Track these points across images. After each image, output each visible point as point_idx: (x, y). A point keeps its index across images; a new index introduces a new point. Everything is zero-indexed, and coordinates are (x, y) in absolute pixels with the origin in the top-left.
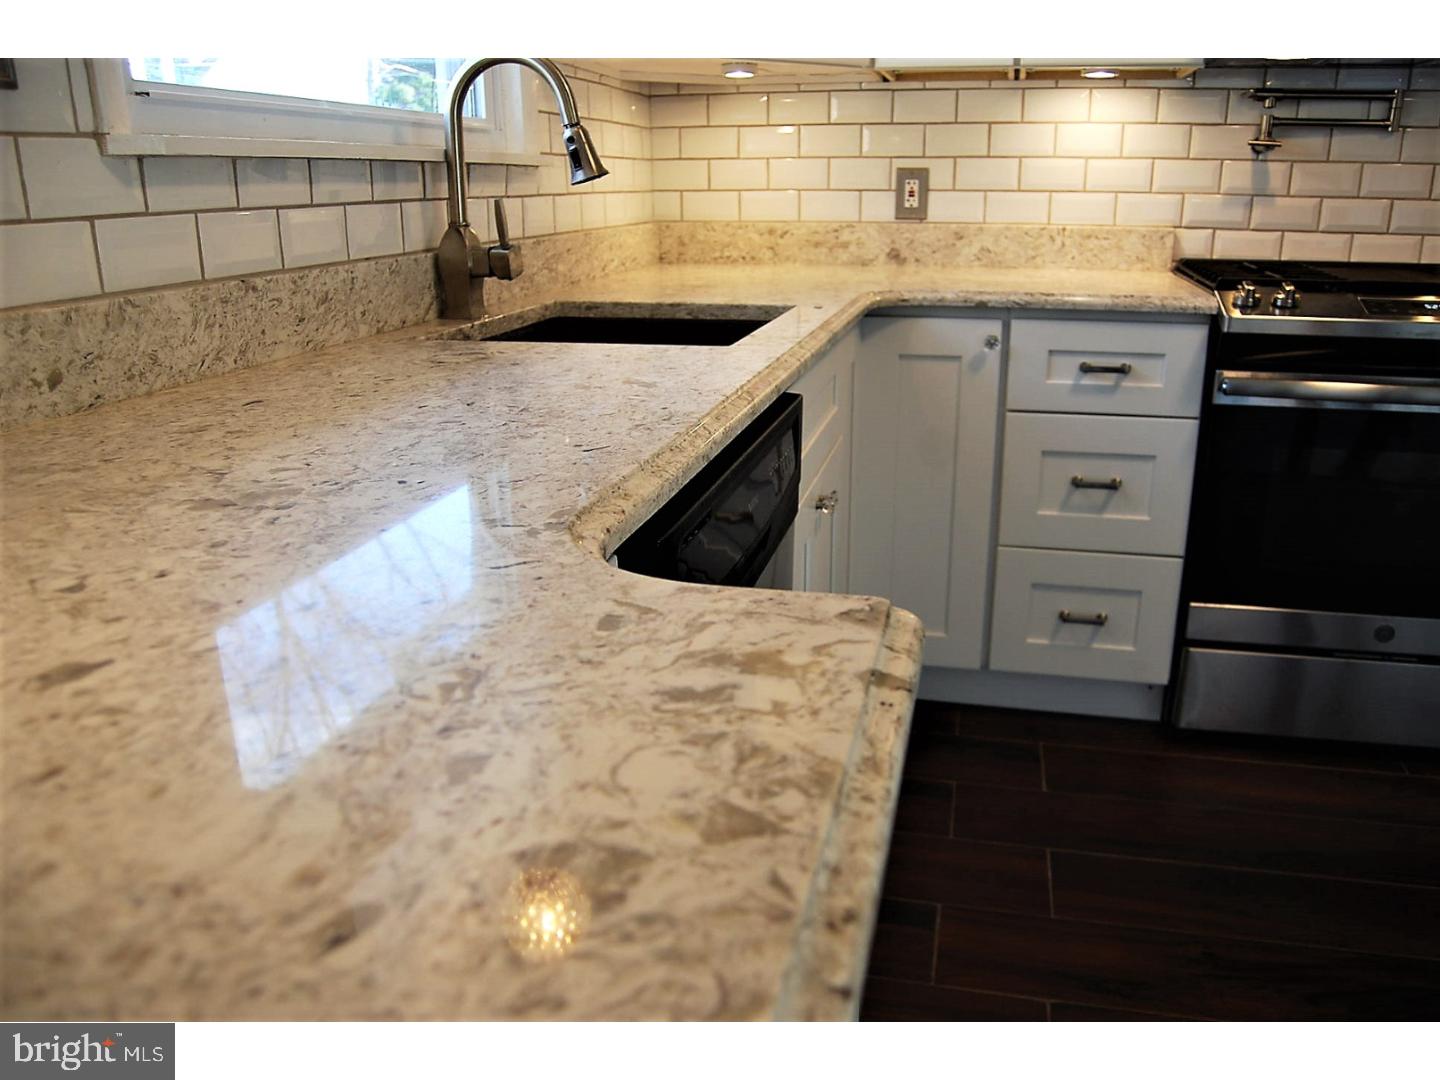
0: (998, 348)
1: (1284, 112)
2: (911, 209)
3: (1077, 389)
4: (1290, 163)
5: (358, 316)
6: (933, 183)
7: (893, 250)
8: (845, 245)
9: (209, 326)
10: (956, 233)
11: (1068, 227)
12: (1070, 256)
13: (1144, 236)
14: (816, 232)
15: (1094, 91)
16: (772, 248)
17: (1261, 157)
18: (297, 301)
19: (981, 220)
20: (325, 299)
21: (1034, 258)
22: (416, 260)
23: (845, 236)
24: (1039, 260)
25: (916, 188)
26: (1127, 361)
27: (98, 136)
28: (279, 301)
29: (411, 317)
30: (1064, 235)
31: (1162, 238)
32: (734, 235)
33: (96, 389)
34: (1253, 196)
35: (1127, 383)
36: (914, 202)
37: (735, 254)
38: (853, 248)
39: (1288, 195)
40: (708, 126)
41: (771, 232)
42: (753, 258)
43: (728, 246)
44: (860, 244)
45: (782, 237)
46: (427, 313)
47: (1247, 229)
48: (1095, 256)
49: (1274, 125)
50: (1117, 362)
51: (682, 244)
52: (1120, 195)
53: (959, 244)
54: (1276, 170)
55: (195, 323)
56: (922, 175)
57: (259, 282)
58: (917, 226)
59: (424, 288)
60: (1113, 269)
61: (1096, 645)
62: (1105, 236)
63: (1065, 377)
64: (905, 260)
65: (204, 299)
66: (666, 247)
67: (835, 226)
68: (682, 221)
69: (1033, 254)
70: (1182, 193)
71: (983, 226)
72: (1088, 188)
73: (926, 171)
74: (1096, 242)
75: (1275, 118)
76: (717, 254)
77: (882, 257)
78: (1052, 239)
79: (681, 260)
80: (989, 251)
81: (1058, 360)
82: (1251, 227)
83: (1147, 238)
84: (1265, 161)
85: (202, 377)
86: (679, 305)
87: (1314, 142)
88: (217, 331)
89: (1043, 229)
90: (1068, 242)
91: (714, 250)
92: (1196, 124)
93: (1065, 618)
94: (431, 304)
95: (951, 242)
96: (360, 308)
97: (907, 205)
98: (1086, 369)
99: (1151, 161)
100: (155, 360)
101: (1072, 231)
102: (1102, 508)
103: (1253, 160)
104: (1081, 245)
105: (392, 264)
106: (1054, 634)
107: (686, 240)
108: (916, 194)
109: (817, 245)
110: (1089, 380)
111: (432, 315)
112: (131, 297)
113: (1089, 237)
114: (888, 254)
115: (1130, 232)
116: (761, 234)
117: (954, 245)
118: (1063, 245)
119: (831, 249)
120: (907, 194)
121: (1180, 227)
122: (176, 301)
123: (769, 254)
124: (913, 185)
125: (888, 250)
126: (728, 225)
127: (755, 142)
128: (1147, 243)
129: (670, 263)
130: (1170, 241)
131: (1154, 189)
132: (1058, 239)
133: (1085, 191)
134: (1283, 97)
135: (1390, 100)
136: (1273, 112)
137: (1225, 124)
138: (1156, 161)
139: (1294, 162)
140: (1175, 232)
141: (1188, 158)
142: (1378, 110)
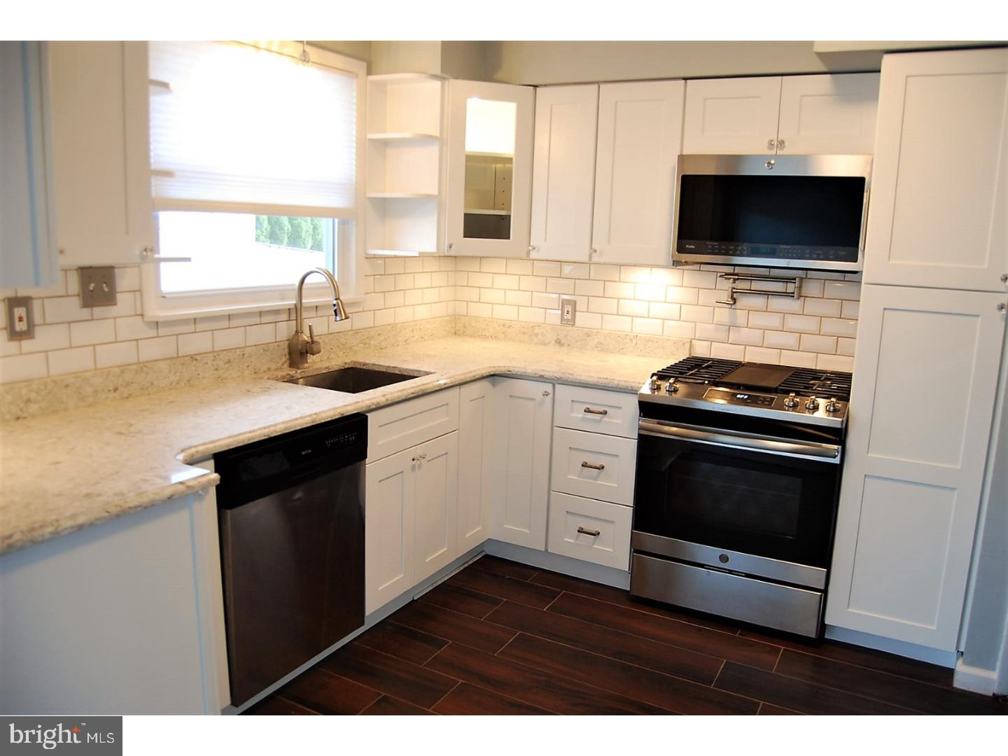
0: (551, 396)
1: (742, 285)
2: (568, 320)
3: (583, 419)
4: (747, 311)
5: (245, 367)
6: (578, 308)
7: (558, 339)
8: (537, 335)
9: (175, 373)
10: (587, 334)
11: (639, 335)
12: (640, 349)
13: (675, 343)
14: (523, 327)
16: (503, 333)
17: (732, 309)
18: (215, 363)
19: (600, 327)
20: (229, 361)
21: (622, 349)
22: (278, 345)
23: (537, 330)
24: (625, 350)
25: (570, 310)
26: (606, 409)
27: (142, 315)
28: (207, 363)
29: (273, 367)
30: (637, 339)
31: (684, 344)
32: (488, 325)
33: (130, 393)
34: (730, 326)
35: (606, 419)
36: (569, 316)
37: (488, 334)
38: (540, 336)
39: (747, 327)
40: (480, 272)
41: (504, 325)
42: (496, 337)
43: (484, 330)
44: (543, 335)
45: (508, 328)
46: (283, 365)
47: (727, 343)
48: (652, 350)
49: (735, 292)
50: (601, 409)
51: (465, 327)
52: (665, 321)
53: (588, 339)
54: (741, 315)
55: (170, 371)
56: (574, 303)
57: (198, 357)
58: (570, 328)
59: (282, 355)
60: (660, 357)
61: (595, 546)
62: (656, 341)
63: (579, 414)
64: (563, 344)
65: (174, 364)
66: (457, 328)
67: (532, 325)
68: (467, 316)
69: (622, 347)
70: (695, 323)
71: (600, 331)
72: (650, 316)
73: (575, 302)
74: (652, 343)
75: (734, 288)
76: (480, 333)
77: (553, 342)
78: (631, 340)
79: (464, 334)
80: (602, 344)
81: (576, 405)
82: (729, 342)
84: (735, 310)
85: (170, 389)
86: (396, 367)
87: (759, 301)
88: (178, 374)
89: (627, 335)
90: (639, 342)
91: (479, 332)
92: (702, 288)
93: (581, 531)
94: (285, 362)
95: (584, 338)
96: (246, 365)
97: (566, 317)
98: (588, 411)
99: (680, 305)
100: (152, 384)
101: (640, 337)
102: (596, 479)
103: (729, 310)
104: (645, 344)
105: (265, 348)
106: (577, 538)
107: (467, 325)
108: (570, 312)
109: (524, 333)
110: (589, 416)
111: (286, 365)
112: (146, 364)
113: (649, 341)
114: (556, 341)
115: (668, 340)
116: (500, 326)
117: (585, 339)
118: (636, 344)
119: (530, 336)
120: (566, 312)
121: (695, 339)
122: (163, 365)
123: (503, 336)
124: (568, 308)
125: (555, 339)
126: (485, 320)
127: (502, 281)
128: (677, 346)
129: (459, 335)
130: (688, 346)
131: (682, 319)
132: (634, 341)
133: (648, 317)
134: (738, 279)
135: (795, 283)
136: (734, 285)
137: (715, 289)
138: (683, 305)
139: (749, 310)
140: (691, 341)
141: (697, 305)
142: (791, 287)
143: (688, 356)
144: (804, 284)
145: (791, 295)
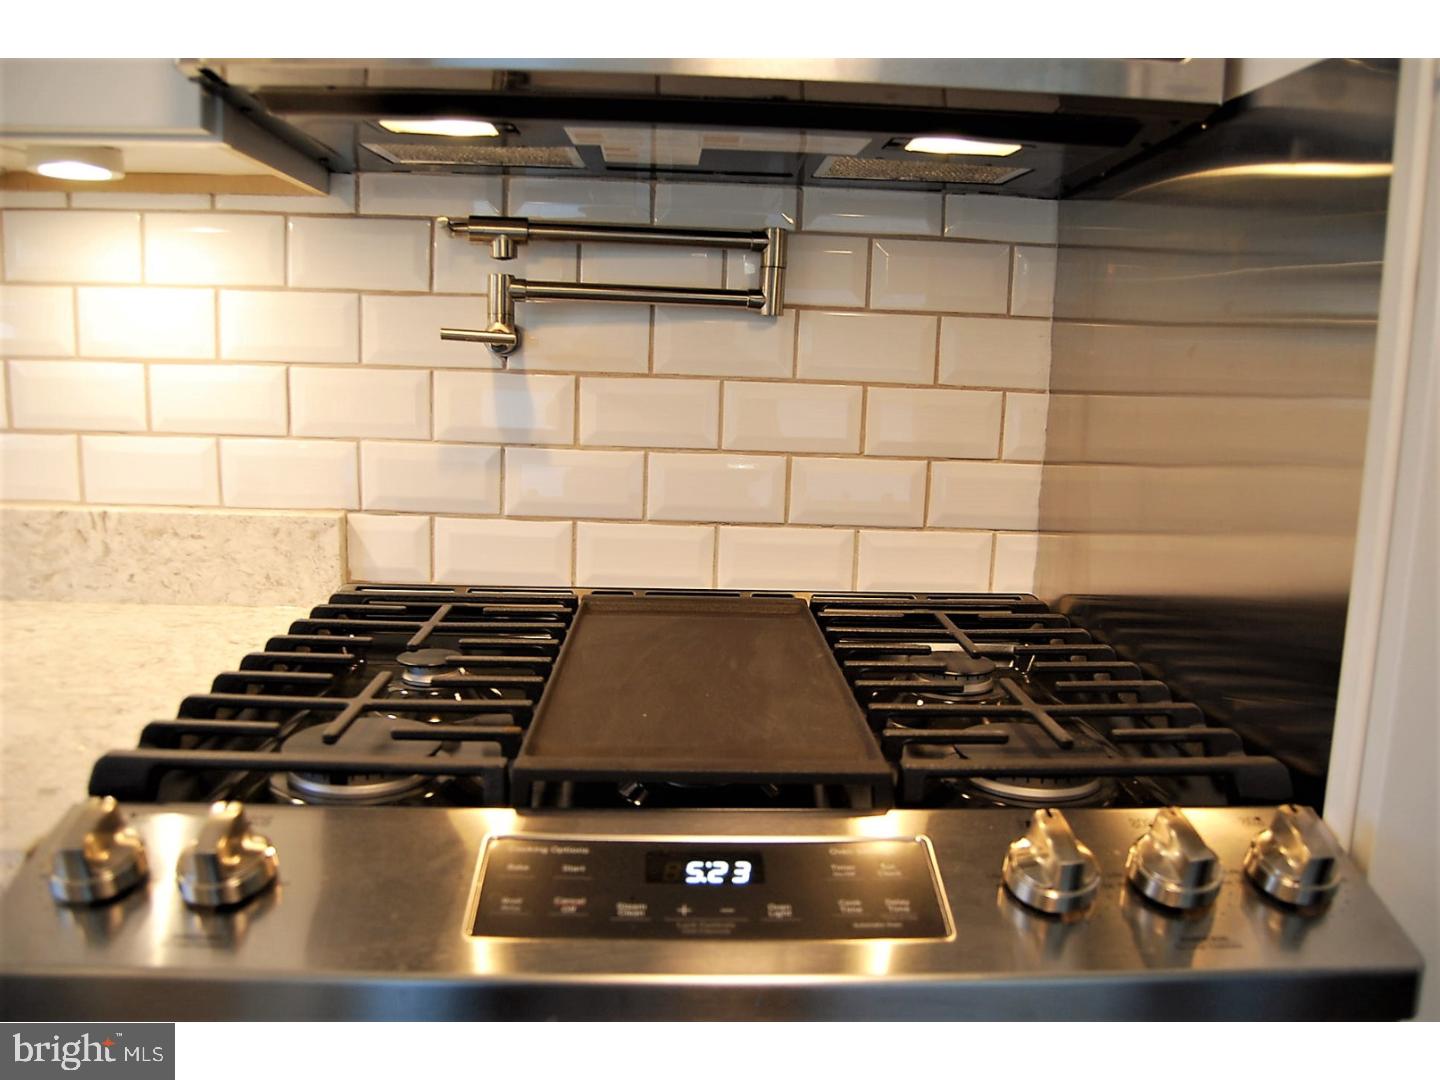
1: (545, 267)
4: (572, 378)
11: (112, 510)
12: (123, 576)
13: (276, 533)
15: (148, 217)
17: (511, 363)
21: (46, 577)
24: (58, 582)
30: (106, 530)
31: (314, 535)
34: (503, 446)
39: (576, 444)
47: (499, 516)
48: (178, 574)
49: (518, 297)
52: (225, 442)
54: (543, 397)
60: (218, 601)
62: (194, 531)
69: (46, 569)
70: (357, 440)
72: (156, 425)
74: (174, 543)
75: (514, 281)
78: (81, 536)
82: (506, 512)
83: (282, 535)
84: (522, 372)
89: (59, 513)
90: (116, 543)
92: (369, 292)
99: (283, 368)
101: (121, 518)
103: (496, 370)
104: (144, 550)
113: (160, 533)
115: (245, 522)
118: (107, 550)
121: (359, 511)
128: (283, 548)
130: (332, 541)
131: (295, 429)
132: (95, 538)
133: (150, 432)
134: (529, 236)
135: (760, 249)
136: (511, 268)
137: (430, 293)
138: (294, 370)
139: (578, 375)
140: (345, 521)
141: (359, 363)
142: (742, 270)
143: (336, 587)
144: (793, 256)
145: (743, 302)
